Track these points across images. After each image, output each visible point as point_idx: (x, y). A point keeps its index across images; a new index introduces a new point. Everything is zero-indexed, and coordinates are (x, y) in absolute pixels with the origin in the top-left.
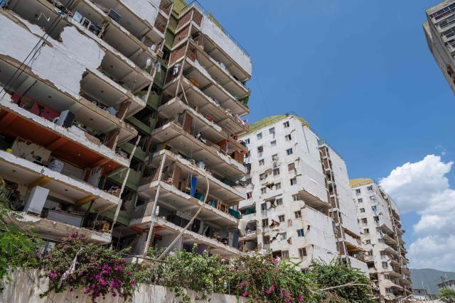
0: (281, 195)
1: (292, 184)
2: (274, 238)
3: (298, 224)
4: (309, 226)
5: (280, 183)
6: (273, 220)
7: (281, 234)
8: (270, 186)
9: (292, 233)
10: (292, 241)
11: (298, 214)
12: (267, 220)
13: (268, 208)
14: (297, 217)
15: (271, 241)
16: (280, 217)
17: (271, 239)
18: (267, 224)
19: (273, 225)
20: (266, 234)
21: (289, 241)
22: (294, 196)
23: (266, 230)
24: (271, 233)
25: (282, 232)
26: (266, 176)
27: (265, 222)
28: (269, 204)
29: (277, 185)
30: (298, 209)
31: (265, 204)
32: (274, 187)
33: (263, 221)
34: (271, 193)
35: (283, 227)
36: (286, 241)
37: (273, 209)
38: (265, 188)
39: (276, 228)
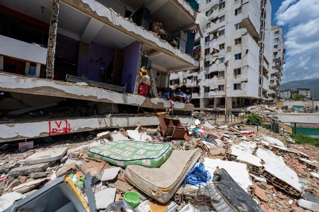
0: (224, 26)
1: (236, 14)
2: (213, 63)
3: (237, 49)
4: (247, 51)
5: (223, 16)
6: (214, 49)
7: (220, 59)
8: (214, 21)
9: (230, 57)
10: (229, 63)
11: (238, 41)
12: (209, 49)
13: (211, 39)
14: (236, 43)
15: (211, 65)
16: (220, 46)
17: (211, 63)
18: (209, 52)
19: (213, 53)
20: (207, 60)
21: (226, 64)
22: (236, 25)
23: (207, 57)
24: (211, 59)
25: (222, 57)
26: (212, 12)
27: (207, 51)
28: (212, 36)
29: (221, 18)
30: (238, 37)
31: (209, 37)
32: (218, 21)
33: (206, 50)
34: (214, 27)
35: (222, 53)
36: (223, 64)
37: (214, 40)
38: (209, 23)
39: (216, 54)
